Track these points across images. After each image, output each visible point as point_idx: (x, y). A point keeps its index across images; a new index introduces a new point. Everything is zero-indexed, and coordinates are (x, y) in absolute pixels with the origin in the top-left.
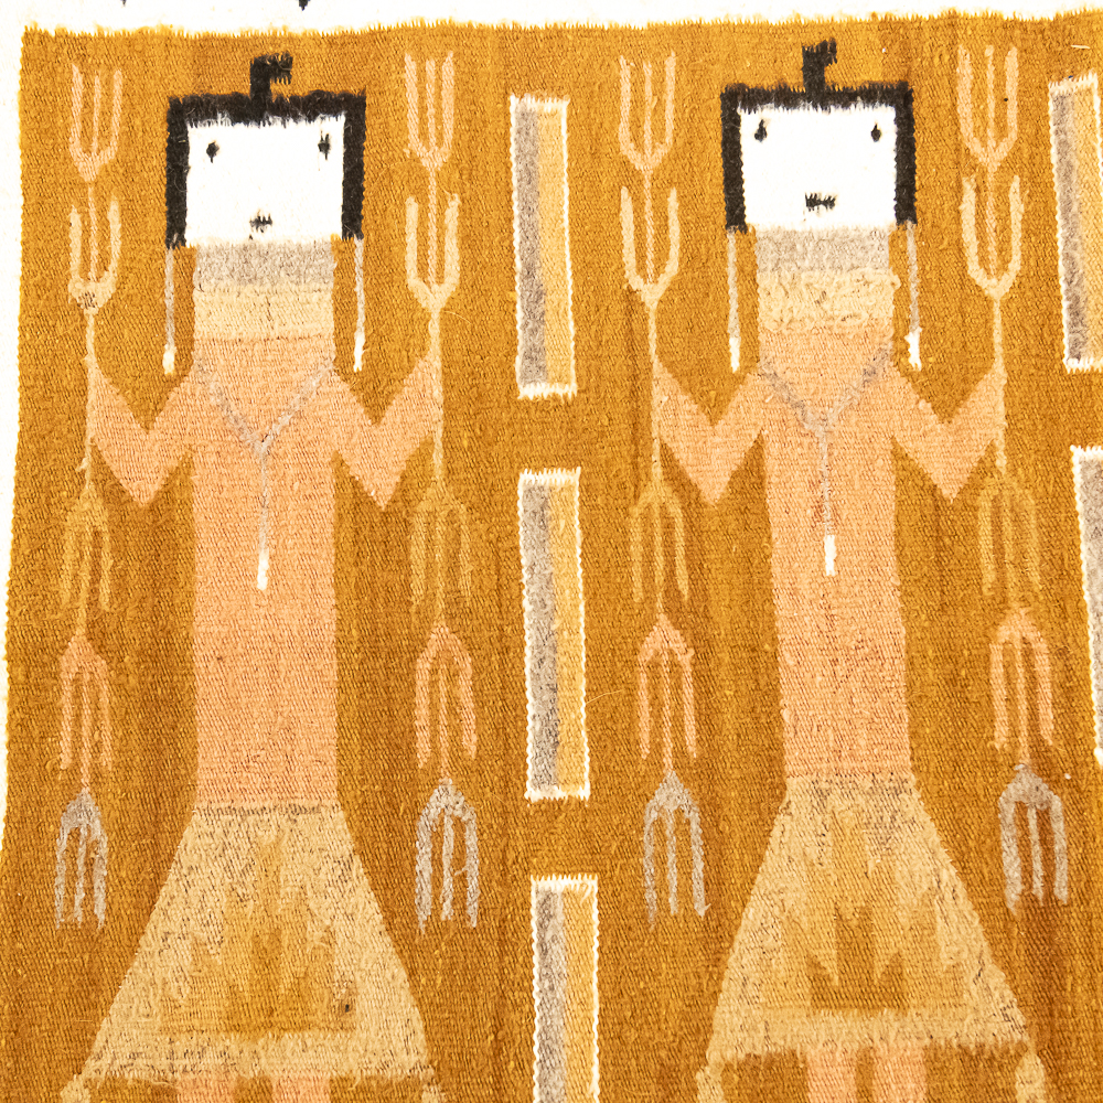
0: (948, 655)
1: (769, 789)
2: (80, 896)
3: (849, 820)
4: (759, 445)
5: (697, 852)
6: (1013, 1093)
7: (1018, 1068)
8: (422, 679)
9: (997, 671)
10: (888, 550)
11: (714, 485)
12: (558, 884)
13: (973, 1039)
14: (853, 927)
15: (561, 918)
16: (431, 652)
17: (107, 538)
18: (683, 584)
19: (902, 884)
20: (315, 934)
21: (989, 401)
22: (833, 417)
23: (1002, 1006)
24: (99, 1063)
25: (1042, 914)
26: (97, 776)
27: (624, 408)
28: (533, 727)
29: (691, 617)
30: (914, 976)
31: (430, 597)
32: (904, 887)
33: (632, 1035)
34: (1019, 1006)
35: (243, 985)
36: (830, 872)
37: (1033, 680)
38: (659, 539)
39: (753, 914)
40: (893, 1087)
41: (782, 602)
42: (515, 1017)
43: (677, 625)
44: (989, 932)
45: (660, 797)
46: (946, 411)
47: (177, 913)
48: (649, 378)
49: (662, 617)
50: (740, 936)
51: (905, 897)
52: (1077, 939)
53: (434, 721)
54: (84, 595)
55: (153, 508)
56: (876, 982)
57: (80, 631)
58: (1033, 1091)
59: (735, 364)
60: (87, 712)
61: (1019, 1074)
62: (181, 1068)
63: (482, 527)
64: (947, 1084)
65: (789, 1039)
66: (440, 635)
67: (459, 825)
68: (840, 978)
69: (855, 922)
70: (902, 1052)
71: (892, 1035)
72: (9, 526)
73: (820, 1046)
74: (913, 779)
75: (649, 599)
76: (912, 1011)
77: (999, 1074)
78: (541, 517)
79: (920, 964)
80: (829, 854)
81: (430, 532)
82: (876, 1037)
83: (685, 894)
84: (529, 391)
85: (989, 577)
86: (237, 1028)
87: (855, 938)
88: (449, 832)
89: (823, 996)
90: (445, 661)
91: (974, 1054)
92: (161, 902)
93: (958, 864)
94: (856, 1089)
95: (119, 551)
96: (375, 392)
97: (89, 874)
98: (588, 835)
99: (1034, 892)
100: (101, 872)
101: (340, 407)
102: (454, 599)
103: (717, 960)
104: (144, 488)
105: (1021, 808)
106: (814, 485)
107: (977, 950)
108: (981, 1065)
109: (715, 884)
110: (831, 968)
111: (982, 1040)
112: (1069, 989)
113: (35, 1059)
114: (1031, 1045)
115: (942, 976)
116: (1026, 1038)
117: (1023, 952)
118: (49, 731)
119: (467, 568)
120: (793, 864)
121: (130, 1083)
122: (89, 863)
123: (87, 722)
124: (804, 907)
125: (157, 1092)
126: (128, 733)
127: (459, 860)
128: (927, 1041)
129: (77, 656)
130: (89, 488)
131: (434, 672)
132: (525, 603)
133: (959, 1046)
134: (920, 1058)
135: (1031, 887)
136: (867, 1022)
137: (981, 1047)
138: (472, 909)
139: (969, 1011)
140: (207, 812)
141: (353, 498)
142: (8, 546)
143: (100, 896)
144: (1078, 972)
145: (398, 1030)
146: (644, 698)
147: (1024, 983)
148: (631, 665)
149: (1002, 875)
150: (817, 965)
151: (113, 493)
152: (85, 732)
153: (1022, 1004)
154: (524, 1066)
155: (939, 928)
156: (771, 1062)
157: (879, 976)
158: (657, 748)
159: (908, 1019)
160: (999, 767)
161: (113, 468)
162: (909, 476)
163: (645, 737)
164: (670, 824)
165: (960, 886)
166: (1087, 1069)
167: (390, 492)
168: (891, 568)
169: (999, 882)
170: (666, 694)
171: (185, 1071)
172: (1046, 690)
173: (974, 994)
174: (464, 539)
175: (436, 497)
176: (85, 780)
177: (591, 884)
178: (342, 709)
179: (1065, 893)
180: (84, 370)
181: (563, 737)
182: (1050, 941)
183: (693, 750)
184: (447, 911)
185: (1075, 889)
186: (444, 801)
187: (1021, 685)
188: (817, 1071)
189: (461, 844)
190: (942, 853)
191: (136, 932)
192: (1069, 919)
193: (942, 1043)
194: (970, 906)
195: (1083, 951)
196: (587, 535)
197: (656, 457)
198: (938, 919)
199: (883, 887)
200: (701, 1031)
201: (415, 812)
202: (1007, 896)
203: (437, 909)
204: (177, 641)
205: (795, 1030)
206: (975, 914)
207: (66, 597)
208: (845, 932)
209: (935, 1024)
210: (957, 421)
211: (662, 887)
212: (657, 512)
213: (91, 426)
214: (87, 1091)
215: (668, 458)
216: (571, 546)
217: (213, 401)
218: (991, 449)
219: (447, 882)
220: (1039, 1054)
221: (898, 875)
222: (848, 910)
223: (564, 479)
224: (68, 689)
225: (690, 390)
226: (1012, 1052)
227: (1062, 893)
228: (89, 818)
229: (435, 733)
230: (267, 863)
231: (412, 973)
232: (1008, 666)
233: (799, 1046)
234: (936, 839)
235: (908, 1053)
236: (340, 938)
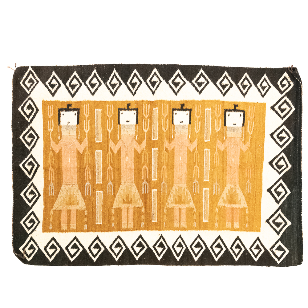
0: (138, 169)
1: (120, 183)
2: (51, 193)
3: (127, 185)
4: (120, 148)
5: (112, 189)
8: (85, 171)
9: (143, 171)
10: (133, 158)
11: (116, 152)
12: (99, 191)
15: (99, 195)
16: (86, 169)
17: (53, 157)
18: (112, 162)
20: (75, 196)
21: (144, 143)
22: (128, 145)
23: (141, 203)
24: (54, 208)
25: (146, 195)
26: (53, 181)
27: (106, 144)
28: (96, 176)
29: (113, 166)
31: (86, 163)
33: (105, 206)
35: (68, 201)
37: (146, 172)
38: (110, 157)
39: (117, 194)
40: (130, 211)
41: (122, 164)
42: (94, 204)
43: (111, 166)
44: (141, 197)
45: (109, 183)
46: (140, 144)
47: (61, 194)
48: (109, 140)
49: (110, 165)
50: (116, 197)
51: (133, 193)
52: (149, 197)
53: (87, 176)
54: (51, 162)
55: (58, 154)
56: (129, 201)
57: (51, 166)
59: (118, 139)
60: (52, 174)
63: (92, 156)
65: (121, 206)
66: (87, 166)
67: (89, 186)
71: (131, 206)
72: (43, 155)
73: (123, 207)
74: (134, 182)
75: (108, 164)
78: (98, 155)
79: (134, 199)
80: (125, 189)
81: (86, 156)
83: (111, 193)
84: (97, 142)
85: (143, 162)
86: (67, 205)
87: (127, 197)
88: (88, 186)
89: (124, 202)
90: (88, 169)
92: (60, 193)
94: (127, 211)
96: (81, 142)
97: (52, 190)
98: (102, 187)
100: (54, 190)
101: (77, 143)
102: (89, 163)
103: (114, 199)
104: (57, 152)
105: (144, 184)
106: (126, 152)
109: (114, 192)
110: (125, 200)
112: (147, 202)
113: (48, 208)
115: (136, 200)
116: (143, 206)
117: (144, 198)
118: (48, 176)
119: (90, 160)
120: (122, 190)
122: (52, 189)
123: (52, 176)
124: (123, 194)
126: (56, 177)
127: (89, 189)
129: (50, 169)
130: (51, 151)
131: (87, 171)
132: (96, 164)
133: (137, 207)
134: (133, 208)
135: (145, 192)
136: (128, 205)
137: (139, 207)
138: (90, 194)
139: (138, 204)
140: (64, 185)
141: (78, 153)
142: (43, 157)
143: (53, 193)
144: (148, 200)
145: (83, 205)
146: (108, 173)
148: (106, 170)
151: (54, 152)
152: (51, 176)
153: (143, 203)
154: (95, 208)
156: (119, 208)
158: (109, 178)
159: (132, 204)
160: (143, 180)
161: (54, 149)
162: (136, 151)
163: (108, 177)
164: (110, 186)
165: (138, 192)
167: (82, 152)
168: (133, 160)
169: (142, 192)
170: (110, 173)
171: (62, 209)
172: (148, 173)
173: (139, 202)
174: (90, 157)
175: (87, 153)
176: (52, 181)
177: (102, 192)
178: (77, 174)
180: (50, 139)
181: (99, 177)
182: (146, 197)
183: (112, 179)
184: (88, 194)
186: (88, 184)
187: (145, 172)
188: (123, 209)
189: (89, 188)
190: (136, 189)
191: (57, 196)
192: (148, 195)
193: (135, 207)
196: (102, 157)
197: (110, 149)
198: (136, 195)
199: (130, 192)
200: (112, 205)
201: (85, 184)
203: (87, 194)
204: (61, 167)
207: (49, 163)
209: (135, 205)
210: (141, 145)
211: (109, 192)
212: (110, 154)
213: (51, 145)
214: (53, 211)
215: (111, 149)
216: (101, 158)
217: (64, 142)
218: (144, 148)
219: (88, 191)
221: (132, 191)
222: (127, 194)
223: (100, 151)
224: (50, 172)
225: (113, 142)
227: (148, 193)
228: (52, 185)
229: (87, 177)
230: (70, 189)
231: (84, 200)
232: (144, 170)
234: (136, 187)
236: (77, 197)
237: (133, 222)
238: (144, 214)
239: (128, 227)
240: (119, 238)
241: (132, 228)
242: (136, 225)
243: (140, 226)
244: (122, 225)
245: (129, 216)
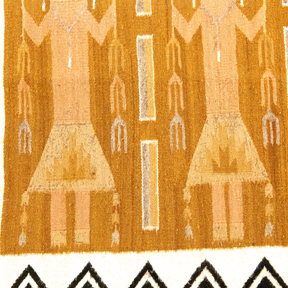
0: (250, 82)
1: (204, 117)
2: (25, 147)
3: (223, 125)
4: (200, 28)
5: (184, 133)
6: (265, 193)
7: (266, 187)
8: (112, 90)
9: (262, 86)
10: (234, 55)
11: (188, 38)
12: (148, 142)
13: (254, 180)
14: (224, 152)
15: (148, 150)
16: (114, 83)
17: (29, 55)
18: (180, 65)
19: (237, 141)
20: (85, 155)
21: (262, 15)
22: (220, 20)
23: (262, 171)
24: (31, 188)
25: (273, 148)
26: (28, 116)
27: (164, 18)
28: (141, 102)
29: (182, 73)
30: (239, 164)
31: (114, 69)
32: (237, 142)
33: (167, 180)
34: (266, 171)
35: (67, 168)
36: (218, 138)
37: (272, 88)
38: (174, 53)
39: (198, 149)
40: (234, 192)
41: (206, 69)
42: (137, 175)
43: (178, 75)
44: (259, 153)
45: (174, 120)
46: (250, 18)
47: (50, 151)
48: (171, 10)
49: (175, 73)
50: (195, 155)
51: (238, 145)
52: (282, 154)
53: (115, 101)
54: (23, 69)
55: (41, 46)
56: (230, 166)
57: (23, 79)
58: (269, 192)
59: (194, 6)
60: (25, 100)
61: (266, 188)
62: (52, 189)
63: (127, 50)
64: (247, 191)
65: (207, 180)
66: (116, 78)
67: (122, 128)
68: (220, 165)
69: (224, 151)
70: (236, 183)
71: (234, 179)
72: (3, 52)
73: (215, 182)
74: (240, 114)
75: (171, 69)
76: (239, 173)
77: (261, 188)
78: (143, 47)
79: (241, 161)
80: (218, 134)
81: (114, 52)
82: (230, 180)
83: (181, 144)
84: (139, 14)
85: (261, 61)
86: (66, 179)
87: (224, 155)
88: (119, 129)
89: (216, 169)
90: (118, 85)
91: (255, 183)
92: (46, 148)
93: (251, 136)
94: (224, 193)
95: (32, 58)
96: (98, 15)
97: (27, 141)
98: (155, 130)
99: (271, 143)
100: (30, 140)
101: (89, 19)
102: (120, 69)
103: (189, 161)
104: (38, 41)
105: (268, 121)
106: (215, 38)
107: (256, 158)
108: (256, 186)
109: (188, 141)
110: (218, 162)
111: (257, 180)
112: (279, 167)
113: (15, 187)
114: (269, 181)
115: (247, 164)
116: (268, 179)
117: (268, 158)
118: (16, 105)
119: (123, 61)
120: (209, 136)
121: (39, 193)
122: (27, 138)
123: (25, 102)
124: (211, 147)
125: (46, 195)
126: (36, 105)
127: (122, 136)
128: (243, 180)
129: (22, 85)
130: (24, 41)
131: (115, 88)
132: (139, 70)
133: (251, 182)
134: (241, 185)
135: (270, 141)
136: (227, 176)
137: (256, 182)
138: (126, 149)
139: (253, 173)
140: (57, 125)
141: (93, 43)
142: (3, 57)
143: (30, 147)
144: (282, 163)
145: (107, 179)
146: (170, 95)
147: (268, 165)
148: (166, 86)
149: (263, 139)
150: (215, 162)
151: (30, 43)
152: (25, 105)
153: (267, 171)
154: (139, 187)
155: (246, 152)
156: (202, 186)
157: (231, 164)
158: (173, 107)
159: (238, 175)
160: (263, 111)
161: (30, 36)
162: (240, 35)
163: (170, 104)
164: (177, 127)
165: (252, 141)
166: (283, 187)
167: (103, 41)
168: (235, 60)
169: (262, 140)
170: (176, 93)
171: (53, 190)
172: (275, 91)
173: (255, 168)
174: (122, 53)
175: (115, 42)
176: (25, 117)
177: (156, 142)
178: (91, 98)
179: (279, 143)
180: (21, 10)
181: (149, 105)
182: (275, 155)
183: (183, 108)
184: (119, 149)
185: (281, 142)
186: (118, 121)
187: (268, 90)
188: (214, 188)
189: (122, 132)
190: (247, 133)
191: (40, 156)
192: (280, 149)
193: (247, 181)
194: (254, 146)
195: (283, 157)
196: (155, 52)
197: (173, 31)
198: (246, 150)
199: (232, 142)
200: (184, 179)
201: (111, 124)
202: (264, 144)
203: (117, 149)
204: (48, 80)
205: (209, 178)
206: (256, 148)
207: (18, 70)
208: (222, 154)
209: (245, 176)
210: (253, 20)
211: (175, 143)
212: (173, 45)
213: (24, 25)
214: (28, 195)
215: (176, 31)
216: (150, 55)
217: (56, 18)
218: (262, 28)
219: (119, 142)
220: (271, 183)
221: (236, 139)
222: (222, 148)
223: (149, 37)
224: (20, 94)
225: (182, 13)
226: (264, 183)
227: (278, 143)
228: (26, 127)
229: (115, 104)
230: (73, 138)
231: (110, 165)
232: (265, 85)
233: (210, 182)
234: (245, 129)
235: (238, 183)
236: (92, 156)
237: (242, 224)
238: (271, 202)
239: (229, 237)
240: (208, 268)
241: (242, 238)
242: (252, 231)
243: (264, 233)
244: (214, 232)
245: (231, 207)
